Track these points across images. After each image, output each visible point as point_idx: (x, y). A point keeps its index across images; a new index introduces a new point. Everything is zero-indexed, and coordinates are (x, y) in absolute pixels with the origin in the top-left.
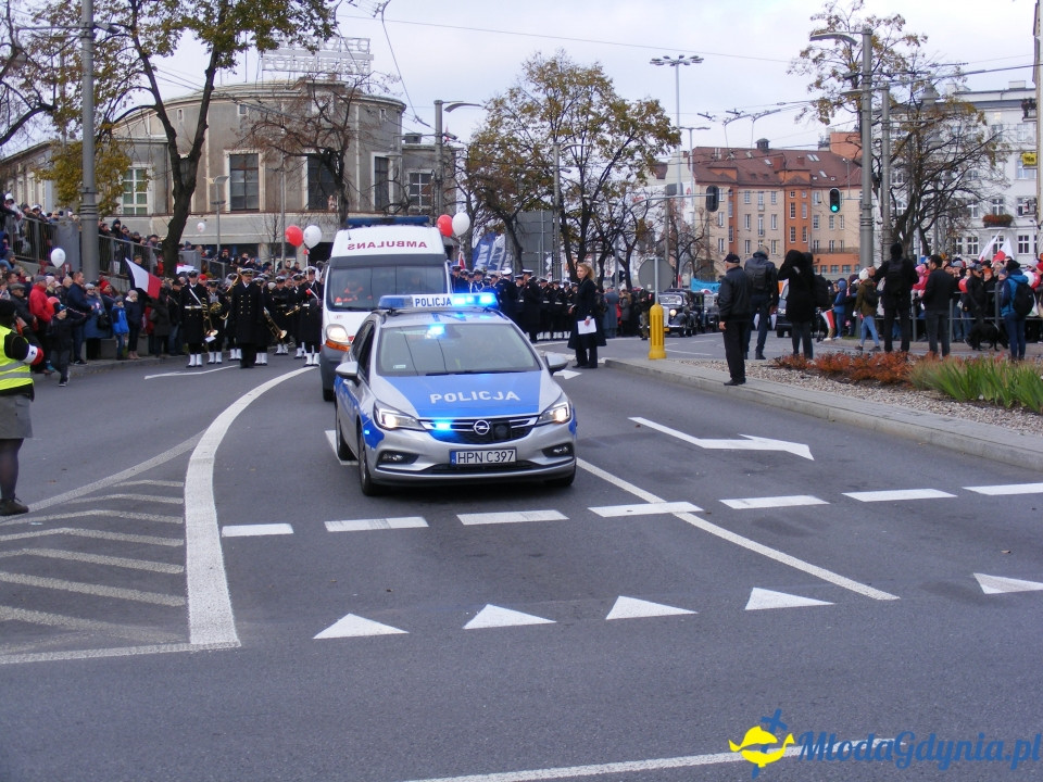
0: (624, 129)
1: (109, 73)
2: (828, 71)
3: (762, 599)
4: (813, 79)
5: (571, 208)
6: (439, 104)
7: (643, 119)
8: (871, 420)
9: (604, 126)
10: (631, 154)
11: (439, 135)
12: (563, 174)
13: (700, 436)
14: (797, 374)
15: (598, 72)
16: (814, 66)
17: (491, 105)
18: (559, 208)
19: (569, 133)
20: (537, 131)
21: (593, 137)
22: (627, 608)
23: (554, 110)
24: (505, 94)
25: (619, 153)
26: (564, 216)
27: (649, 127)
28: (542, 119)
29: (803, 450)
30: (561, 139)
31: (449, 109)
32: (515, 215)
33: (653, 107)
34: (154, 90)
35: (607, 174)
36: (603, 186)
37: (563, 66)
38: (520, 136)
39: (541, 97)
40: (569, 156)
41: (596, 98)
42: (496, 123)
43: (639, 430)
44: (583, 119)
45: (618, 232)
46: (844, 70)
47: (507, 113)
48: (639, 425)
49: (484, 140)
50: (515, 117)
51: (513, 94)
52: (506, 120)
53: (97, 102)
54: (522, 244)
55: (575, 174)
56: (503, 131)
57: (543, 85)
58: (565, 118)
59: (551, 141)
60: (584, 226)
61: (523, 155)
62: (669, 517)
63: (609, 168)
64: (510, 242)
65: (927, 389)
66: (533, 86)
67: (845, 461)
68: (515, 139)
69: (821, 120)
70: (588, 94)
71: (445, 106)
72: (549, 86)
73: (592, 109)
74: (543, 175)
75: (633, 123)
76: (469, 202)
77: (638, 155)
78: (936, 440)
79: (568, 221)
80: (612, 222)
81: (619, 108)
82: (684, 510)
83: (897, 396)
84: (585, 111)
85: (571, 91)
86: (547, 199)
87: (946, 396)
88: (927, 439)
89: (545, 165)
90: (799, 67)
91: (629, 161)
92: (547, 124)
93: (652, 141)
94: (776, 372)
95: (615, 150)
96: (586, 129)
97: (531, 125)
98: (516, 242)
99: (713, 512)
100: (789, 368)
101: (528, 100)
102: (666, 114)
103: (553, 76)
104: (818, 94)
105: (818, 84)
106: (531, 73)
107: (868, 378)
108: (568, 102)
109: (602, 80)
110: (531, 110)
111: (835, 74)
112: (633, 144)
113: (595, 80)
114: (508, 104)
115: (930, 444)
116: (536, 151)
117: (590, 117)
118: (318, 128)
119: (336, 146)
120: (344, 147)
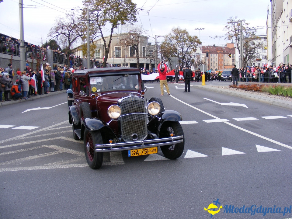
0: (191, 41)
1: (92, 29)
2: (230, 30)
3: (261, 149)
4: (228, 32)
5: (180, 57)
6: (156, 36)
7: (194, 39)
8: (257, 99)
9: (187, 41)
10: (192, 46)
11: (156, 42)
12: (179, 50)
13: (220, 102)
14: (235, 89)
15: (186, 30)
16: (228, 29)
17: (165, 37)
18: (178, 56)
19: (180, 42)
20: (174, 42)
21: (185, 43)
22: (226, 151)
23: (177, 38)
24: (168, 35)
25: (190, 46)
26: (179, 58)
27: (195, 41)
28: (175, 39)
29: (245, 106)
30: (179, 43)
31: (158, 37)
32: (170, 58)
33: (196, 37)
34: (101, 33)
35: (187, 50)
36: (187, 52)
37: (179, 29)
38: (171, 43)
39: (175, 35)
40: (180, 47)
41: (185, 35)
42: (166, 40)
43: (205, 101)
44: (183, 40)
45: (189, 61)
46: (234, 30)
47: (168, 38)
48: (206, 100)
49: (164, 43)
50: (170, 39)
51: (169, 35)
52: (168, 40)
53: (90, 35)
54: (171, 63)
55: (181, 50)
56: (167, 42)
57: (175, 33)
58: (179, 39)
59: (177, 44)
60: (183, 60)
61: (171, 46)
62: (222, 123)
63: (188, 49)
64: (169, 63)
65: (265, 92)
66: (173, 33)
67: (256, 109)
68: (170, 43)
69: (229, 40)
70: (184, 35)
71: (157, 37)
72: (176, 33)
73: (185, 38)
74: (175, 50)
75: (192, 40)
76: (161, 55)
77: (193, 46)
78: (274, 104)
79: (180, 59)
80: (188, 59)
81: (190, 37)
82: (225, 121)
83: (259, 93)
84: (183, 38)
85: (181, 34)
86: (176, 55)
87: (270, 93)
88: (272, 103)
89: (176, 48)
90: (225, 29)
91: (191, 48)
92: (176, 40)
93: (196, 44)
94: (230, 88)
95: (189, 45)
96: (183, 41)
97: (173, 41)
98: (170, 63)
99: (233, 122)
100: (232, 87)
101: (172, 36)
102: (199, 39)
103: (177, 31)
104: (228, 34)
105: (228, 33)
106: (173, 31)
107: (251, 90)
108: (180, 36)
109: (186, 32)
110: (173, 38)
111: (231, 31)
112: (192, 44)
113: (185, 32)
114: (168, 37)
115: (272, 104)
116: (174, 46)
117: (184, 39)
118: (133, 40)
119: (136, 44)
120: (138, 44)
